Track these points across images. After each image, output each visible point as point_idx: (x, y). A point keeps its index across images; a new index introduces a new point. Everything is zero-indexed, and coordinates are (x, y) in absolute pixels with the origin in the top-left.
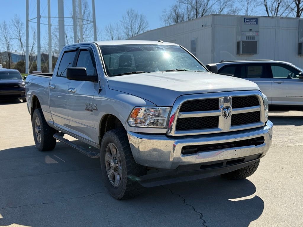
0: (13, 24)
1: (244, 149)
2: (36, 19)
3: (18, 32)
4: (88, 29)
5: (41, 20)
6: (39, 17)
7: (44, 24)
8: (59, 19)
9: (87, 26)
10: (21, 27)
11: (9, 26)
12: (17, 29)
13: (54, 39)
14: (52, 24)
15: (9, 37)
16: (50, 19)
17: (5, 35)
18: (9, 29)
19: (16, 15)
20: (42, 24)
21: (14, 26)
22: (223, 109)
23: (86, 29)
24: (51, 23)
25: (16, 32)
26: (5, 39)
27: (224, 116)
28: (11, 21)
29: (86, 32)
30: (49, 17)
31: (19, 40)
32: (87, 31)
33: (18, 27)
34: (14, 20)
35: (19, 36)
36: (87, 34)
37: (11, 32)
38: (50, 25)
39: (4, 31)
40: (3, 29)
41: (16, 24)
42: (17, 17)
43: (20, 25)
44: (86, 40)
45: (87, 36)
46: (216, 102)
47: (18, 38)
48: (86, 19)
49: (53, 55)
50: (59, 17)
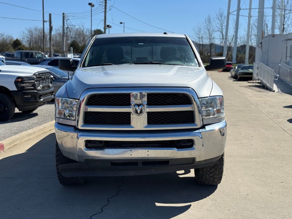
0: (217, 17)
1: (159, 150)
2: (236, 12)
3: (220, 25)
4: (290, 19)
5: (240, 12)
6: (239, 9)
7: (243, 16)
8: (259, 10)
9: (289, 16)
10: (224, 19)
11: (213, 19)
12: (219, 22)
13: (254, 30)
14: (252, 16)
15: (212, 30)
16: (251, 11)
17: (209, 28)
18: (213, 22)
19: (220, 9)
20: (241, 16)
21: (218, 19)
22: (134, 106)
23: (288, 19)
24: (251, 14)
25: (219, 24)
26: (208, 32)
27: (135, 113)
28: (215, 15)
29: (287, 22)
30: (250, 9)
31: (221, 32)
32: (289, 20)
33: (221, 20)
34: (218, 14)
35: (221, 29)
36: (289, 24)
37: (215, 25)
38: (250, 17)
39: (209, 24)
40: (207, 22)
41: (220, 18)
42: (221, 10)
43: (223, 18)
44: (287, 30)
45: (288, 26)
46: (127, 97)
47: (220, 30)
48: (289, 9)
49: (252, 45)
50: (259, 8)
